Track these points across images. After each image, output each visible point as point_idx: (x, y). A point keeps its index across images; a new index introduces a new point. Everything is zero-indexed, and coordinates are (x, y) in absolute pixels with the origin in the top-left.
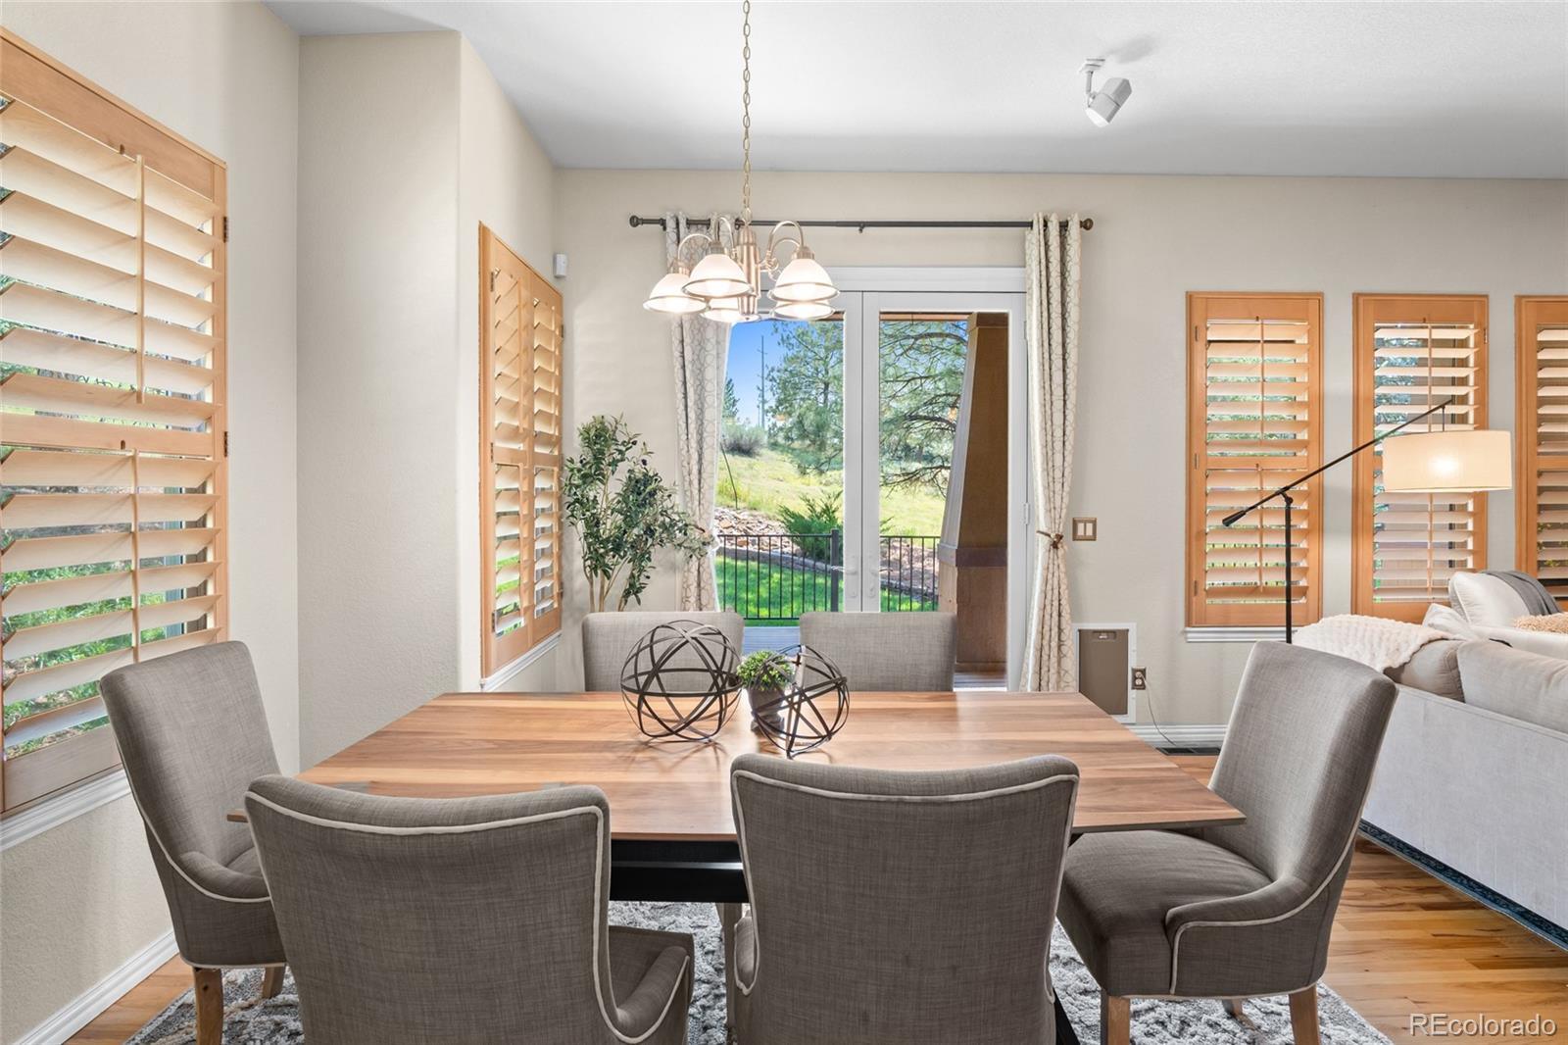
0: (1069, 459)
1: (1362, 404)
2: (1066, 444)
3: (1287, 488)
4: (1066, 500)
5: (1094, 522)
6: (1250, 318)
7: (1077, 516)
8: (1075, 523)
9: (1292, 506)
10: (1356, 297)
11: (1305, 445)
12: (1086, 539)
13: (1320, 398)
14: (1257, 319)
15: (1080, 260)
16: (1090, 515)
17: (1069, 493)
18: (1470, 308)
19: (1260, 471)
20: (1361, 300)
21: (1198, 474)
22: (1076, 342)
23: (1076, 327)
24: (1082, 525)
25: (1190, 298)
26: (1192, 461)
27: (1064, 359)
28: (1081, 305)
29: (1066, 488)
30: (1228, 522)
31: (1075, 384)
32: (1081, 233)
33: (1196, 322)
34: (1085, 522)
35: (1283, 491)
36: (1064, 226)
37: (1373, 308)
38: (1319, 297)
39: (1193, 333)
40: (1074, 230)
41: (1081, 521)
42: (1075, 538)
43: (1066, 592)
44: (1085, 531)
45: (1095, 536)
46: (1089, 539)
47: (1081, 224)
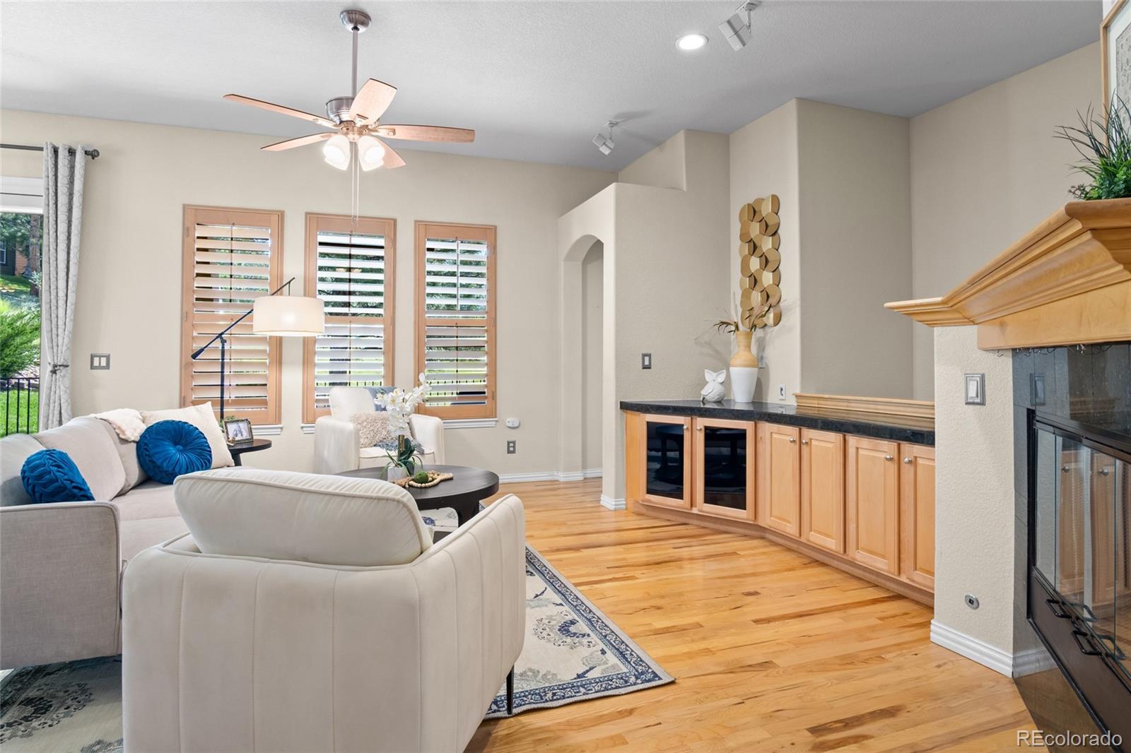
3: (222, 333)
5: (108, 357)
7: (95, 352)
8: (92, 358)
9: (225, 345)
10: (310, 215)
12: (100, 367)
15: (83, 176)
16: (105, 352)
18: (386, 226)
20: (312, 217)
21: (187, 324)
22: (76, 232)
23: (76, 222)
24: (98, 358)
25: (184, 207)
26: (184, 316)
27: (67, 244)
28: (83, 207)
31: (74, 261)
32: (87, 161)
33: (188, 224)
34: (101, 357)
35: (220, 336)
36: (72, 152)
37: (320, 222)
38: (284, 212)
39: (185, 232)
40: (80, 157)
42: (92, 367)
44: (100, 363)
45: (108, 367)
46: (103, 368)
47: (86, 153)
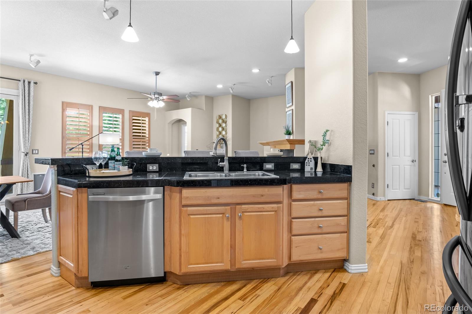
0: (30, 135)
1: (100, 127)
2: (30, 132)
3: (82, 143)
4: (29, 145)
5: (38, 150)
6: (77, 108)
7: (33, 149)
8: (33, 150)
9: (83, 146)
10: (100, 107)
11: (89, 135)
12: (36, 154)
13: (92, 126)
14: (78, 109)
15: (34, 91)
16: (37, 149)
17: (30, 143)
18: (121, 112)
19: (78, 139)
20: (100, 108)
21: (64, 140)
22: (32, 109)
23: (32, 106)
24: (35, 151)
25: (63, 103)
26: (63, 137)
27: (29, 113)
28: (34, 101)
29: (29, 142)
30: (70, 150)
31: (32, 119)
32: (34, 85)
33: (64, 108)
34: (35, 150)
35: (81, 144)
36: (29, 83)
37: (103, 109)
38: (92, 106)
39: (63, 110)
40: (32, 84)
41: (34, 150)
42: (33, 153)
43: (29, 166)
44: (35, 152)
45: (38, 153)
46: (37, 154)
47: (34, 83)
